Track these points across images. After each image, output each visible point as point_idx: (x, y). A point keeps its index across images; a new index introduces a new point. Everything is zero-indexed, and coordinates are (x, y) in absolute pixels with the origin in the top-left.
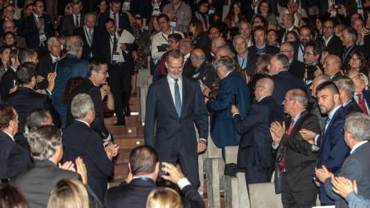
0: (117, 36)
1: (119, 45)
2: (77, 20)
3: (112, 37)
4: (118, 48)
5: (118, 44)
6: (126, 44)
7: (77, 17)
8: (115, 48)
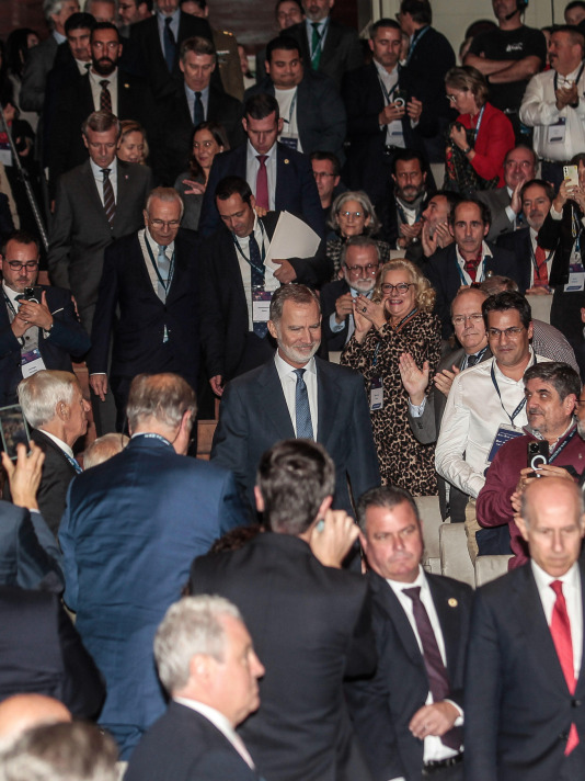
0: (260, 236)
1: (271, 269)
2: (107, 184)
3: (244, 242)
4: (268, 276)
5: (267, 262)
6: (293, 262)
7: (106, 172)
8: (258, 278)
